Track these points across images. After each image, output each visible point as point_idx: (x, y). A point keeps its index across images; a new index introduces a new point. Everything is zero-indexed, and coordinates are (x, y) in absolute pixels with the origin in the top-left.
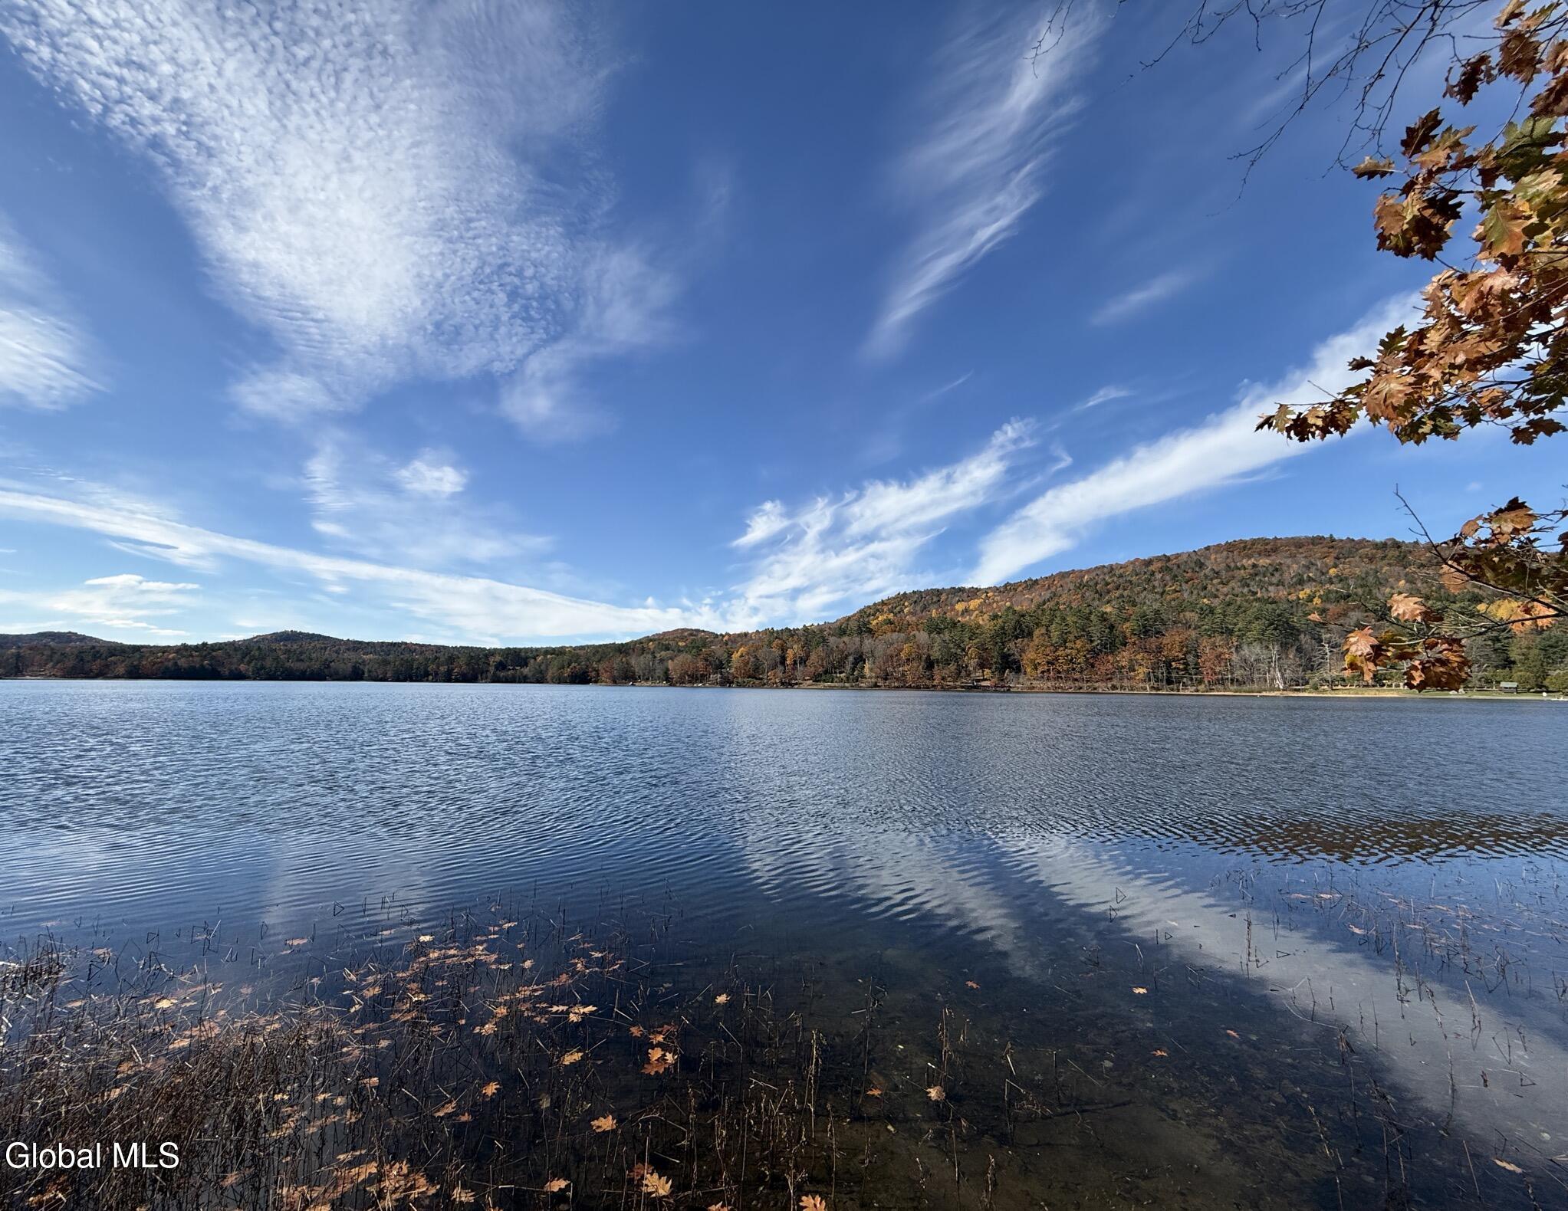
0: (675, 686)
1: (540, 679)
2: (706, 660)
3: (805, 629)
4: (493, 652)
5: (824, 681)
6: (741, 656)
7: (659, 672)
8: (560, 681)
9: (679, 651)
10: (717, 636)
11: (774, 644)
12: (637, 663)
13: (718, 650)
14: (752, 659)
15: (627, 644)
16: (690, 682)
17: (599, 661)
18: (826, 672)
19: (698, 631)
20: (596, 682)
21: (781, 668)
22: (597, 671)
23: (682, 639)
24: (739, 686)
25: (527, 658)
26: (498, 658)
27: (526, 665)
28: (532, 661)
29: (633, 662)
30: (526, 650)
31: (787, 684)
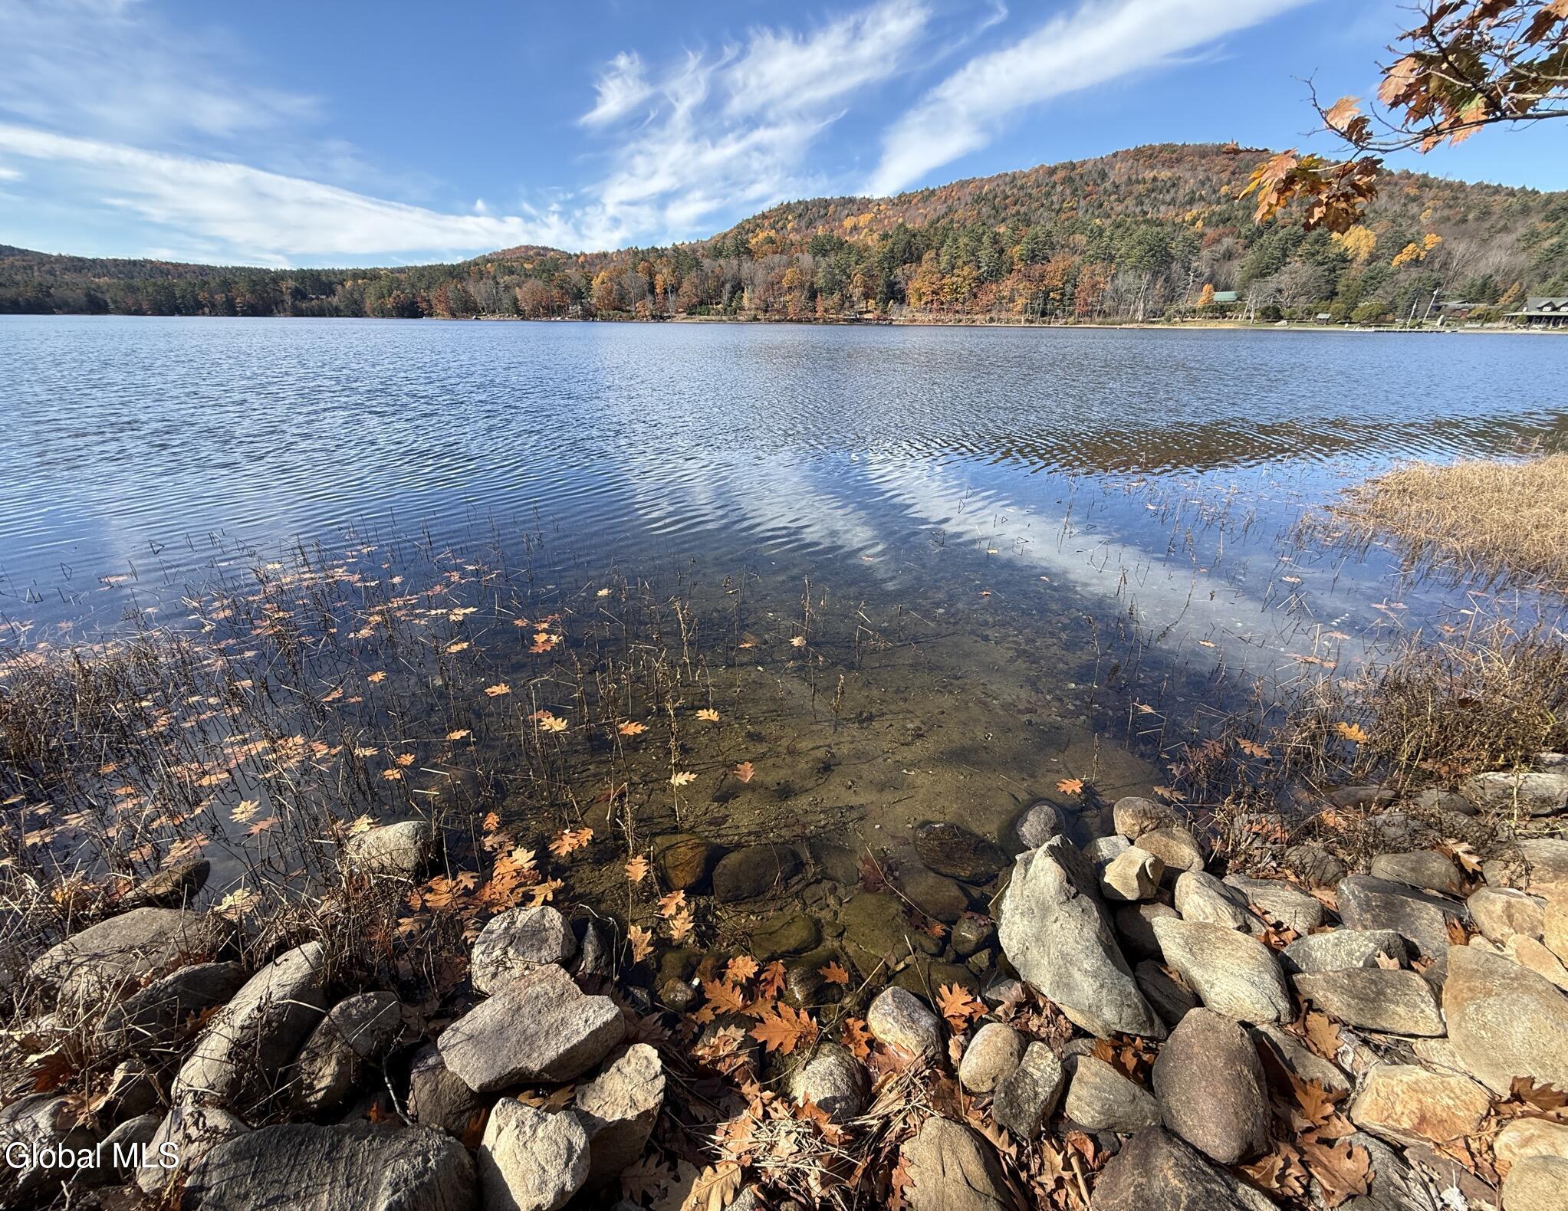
0: (528, 320)
1: (356, 310)
2: (562, 288)
3: (676, 249)
4: (282, 275)
5: (700, 314)
6: (603, 283)
7: (506, 302)
8: (384, 314)
9: (526, 276)
10: (570, 256)
11: (640, 267)
12: (478, 291)
13: (573, 274)
14: (615, 287)
15: (459, 265)
16: (545, 315)
17: (428, 288)
18: (701, 303)
19: (545, 249)
20: (430, 315)
21: (650, 297)
22: (429, 301)
23: (528, 259)
24: (604, 319)
25: (331, 283)
26: (291, 283)
27: (333, 293)
28: (339, 287)
29: (472, 290)
30: (328, 272)
31: (659, 317)
